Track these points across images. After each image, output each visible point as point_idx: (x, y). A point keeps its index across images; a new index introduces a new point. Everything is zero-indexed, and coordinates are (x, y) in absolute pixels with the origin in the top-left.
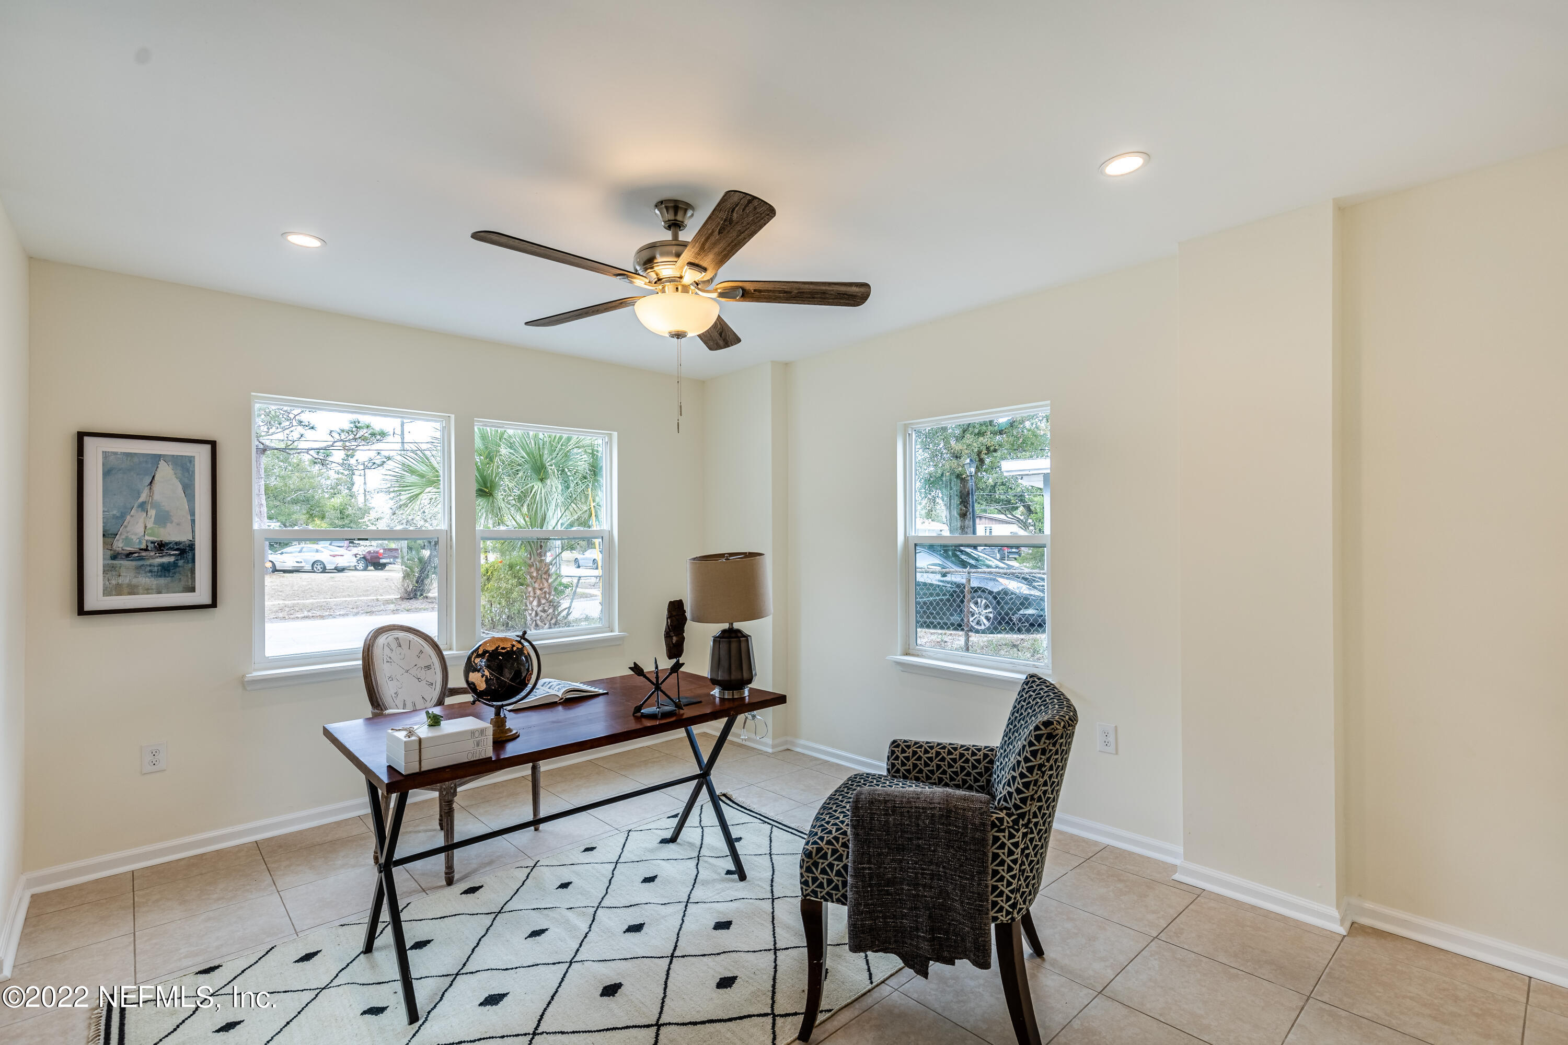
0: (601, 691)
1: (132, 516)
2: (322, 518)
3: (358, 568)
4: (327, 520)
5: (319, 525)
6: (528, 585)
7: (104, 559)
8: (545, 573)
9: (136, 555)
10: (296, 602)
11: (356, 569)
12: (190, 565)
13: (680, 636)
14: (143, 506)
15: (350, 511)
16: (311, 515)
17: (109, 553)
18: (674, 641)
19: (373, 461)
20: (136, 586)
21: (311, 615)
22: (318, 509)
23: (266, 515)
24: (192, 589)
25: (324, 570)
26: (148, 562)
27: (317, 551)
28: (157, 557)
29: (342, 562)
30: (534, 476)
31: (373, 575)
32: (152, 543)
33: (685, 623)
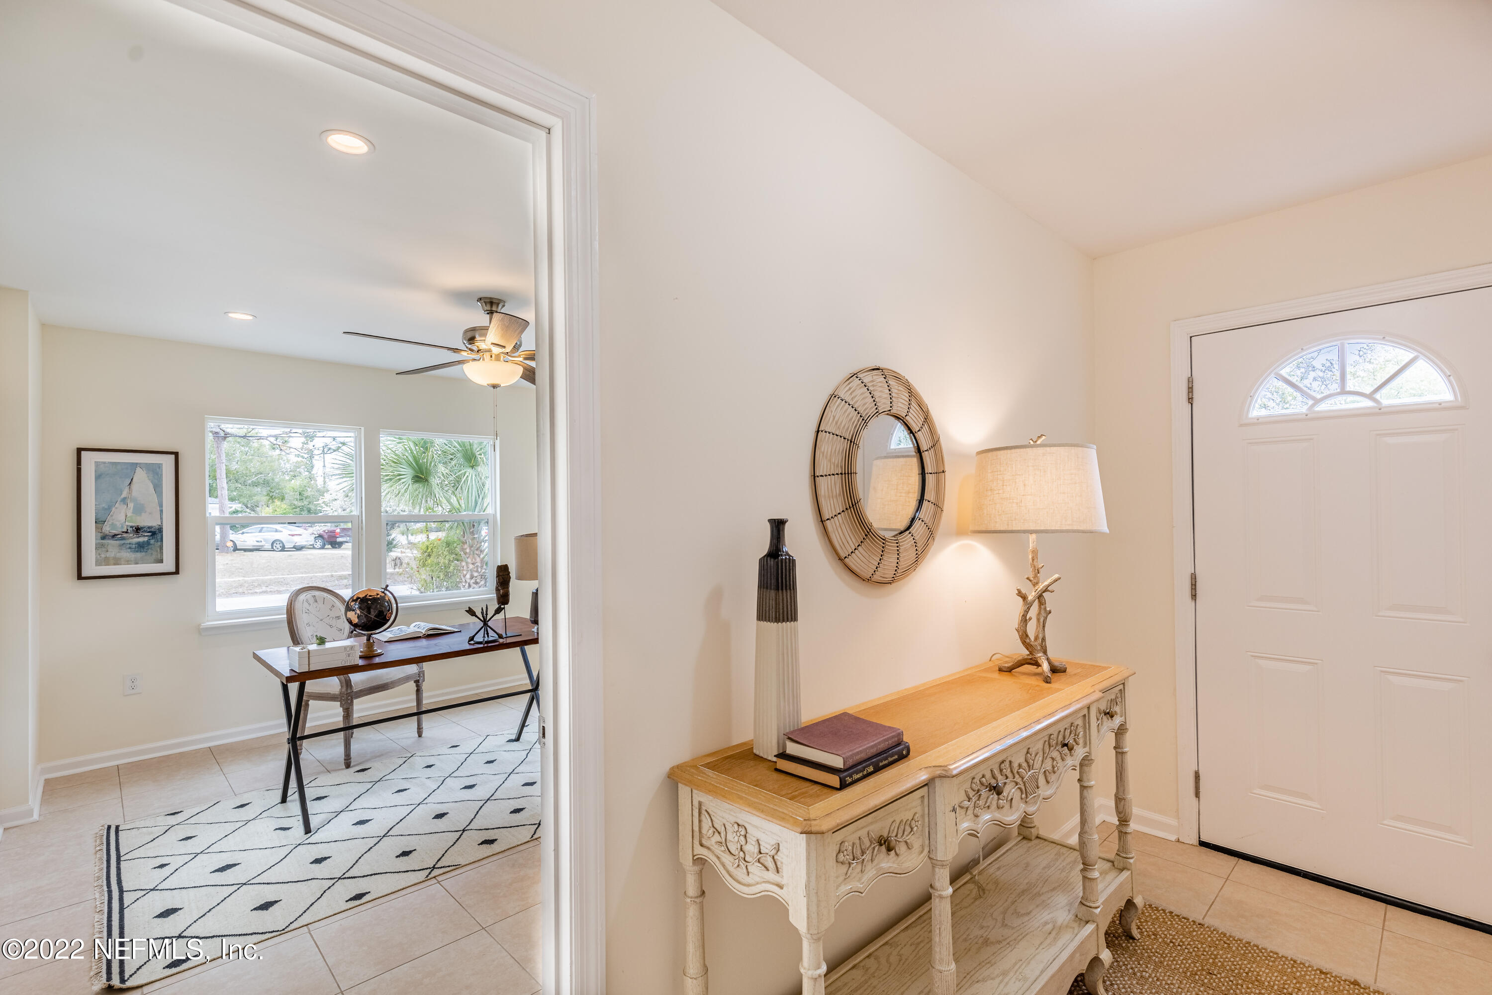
0: (456, 630)
1: (116, 508)
2: (282, 499)
3: (316, 546)
4: (286, 501)
5: (281, 507)
6: (462, 561)
7: (96, 539)
8: (477, 550)
9: (119, 536)
10: (255, 578)
11: (314, 548)
12: (159, 543)
13: (506, 589)
14: (124, 501)
15: (309, 492)
16: (271, 497)
17: (100, 535)
18: (501, 593)
19: (329, 447)
20: (120, 559)
21: (269, 590)
22: (277, 491)
23: (227, 498)
24: (161, 561)
25: (283, 549)
26: (128, 541)
27: (276, 531)
28: (135, 538)
29: (299, 541)
30: (466, 464)
31: (330, 552)
32: (131, 527)
33: (509, 581)
